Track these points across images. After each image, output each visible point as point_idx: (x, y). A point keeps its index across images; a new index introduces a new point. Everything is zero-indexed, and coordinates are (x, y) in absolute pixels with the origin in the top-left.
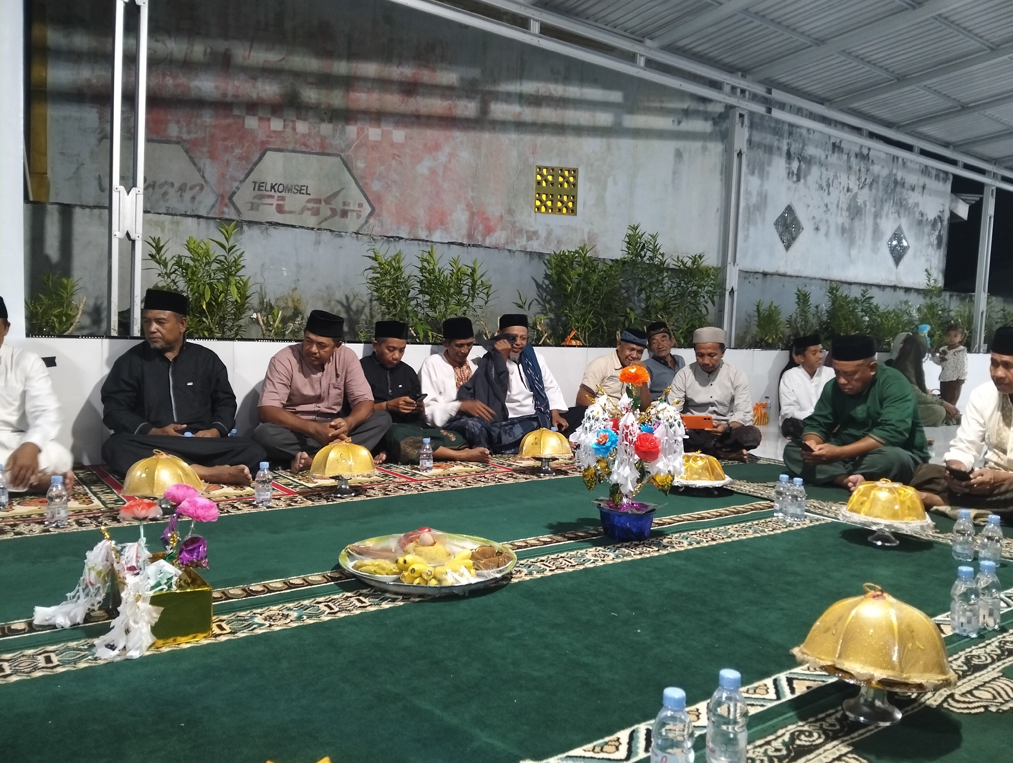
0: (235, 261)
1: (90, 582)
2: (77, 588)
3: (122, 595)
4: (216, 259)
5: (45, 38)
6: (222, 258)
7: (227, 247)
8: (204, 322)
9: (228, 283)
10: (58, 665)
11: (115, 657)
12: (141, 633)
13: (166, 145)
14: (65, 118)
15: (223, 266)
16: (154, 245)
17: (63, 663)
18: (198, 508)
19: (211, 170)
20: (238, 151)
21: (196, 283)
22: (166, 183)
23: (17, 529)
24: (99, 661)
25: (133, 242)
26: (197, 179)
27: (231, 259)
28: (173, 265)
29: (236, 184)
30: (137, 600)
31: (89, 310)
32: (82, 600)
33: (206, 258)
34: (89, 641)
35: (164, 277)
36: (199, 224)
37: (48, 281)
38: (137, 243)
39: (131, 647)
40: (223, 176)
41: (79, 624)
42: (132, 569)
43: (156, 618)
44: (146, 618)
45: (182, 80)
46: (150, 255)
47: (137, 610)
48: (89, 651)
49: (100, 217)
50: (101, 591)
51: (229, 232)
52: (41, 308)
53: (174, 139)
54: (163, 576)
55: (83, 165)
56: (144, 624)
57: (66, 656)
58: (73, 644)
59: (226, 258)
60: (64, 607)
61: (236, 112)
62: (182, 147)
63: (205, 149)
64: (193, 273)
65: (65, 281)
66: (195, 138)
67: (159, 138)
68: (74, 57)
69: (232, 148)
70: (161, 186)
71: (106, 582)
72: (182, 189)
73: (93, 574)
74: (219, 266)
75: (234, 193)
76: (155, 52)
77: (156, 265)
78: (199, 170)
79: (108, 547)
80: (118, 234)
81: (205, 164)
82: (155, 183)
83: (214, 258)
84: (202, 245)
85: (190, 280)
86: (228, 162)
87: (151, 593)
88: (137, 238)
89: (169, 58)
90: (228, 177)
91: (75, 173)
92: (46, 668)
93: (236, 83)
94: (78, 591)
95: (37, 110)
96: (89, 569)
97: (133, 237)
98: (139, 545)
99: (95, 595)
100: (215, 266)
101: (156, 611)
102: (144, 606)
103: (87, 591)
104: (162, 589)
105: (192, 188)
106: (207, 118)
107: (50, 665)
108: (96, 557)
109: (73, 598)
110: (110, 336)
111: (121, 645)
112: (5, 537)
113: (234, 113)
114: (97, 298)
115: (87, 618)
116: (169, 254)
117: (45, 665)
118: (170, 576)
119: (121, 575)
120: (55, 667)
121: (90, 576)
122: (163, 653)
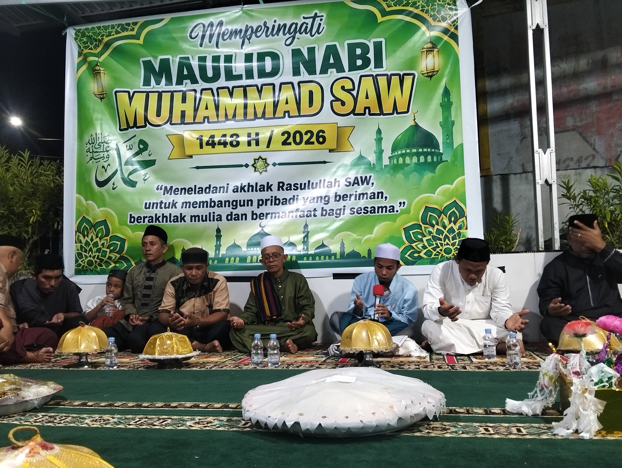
1: (545, 385)
2: (535, 389)
3: (572, 388)
4: (612, 189)
5: (485, 87)
6: (618, 188)
7: (620, 178)
10: (527, 434)
11: (569, 435)
12: (590, 420)
13: (565, 133)
14: (499, 132)
15: (619, 193)
16: (566, 187)
17: (530, 434)
19: (600, 143)
20: (619, 125)
21: (598, 209)
22: (568, 159)
23: (489, 368)
24: (557, 437)
25: (550, 186)
26: (590, 151)
28: (581, 198)
29: (620, 149)
30: (584, 392)
31: (523, 241)
33: (604, 190)
34: (548, 425)
35: (574, 208)
36: (596, 172)
37: (497, 219)
38: (553, 186)
39: (582, 429)
40: (609, 145)
41: (538, 415)
42: (577, 374)
43: (601, 409)
44: (593, 408)
45: (573, 87)
46: (562, 195)
47: (585, 400)
48: (549, 430)
49: (527, 178)
50: (553, 393)
51: (621, 167)
52: (493, 237)
53: (572, 128)
54: (605, 374)
55: (512, 158)
56: (592, 412)
57: (532, 430)
58: (537, 425)
59: (620, 188)
60: (527, 402)
61: (615, 97)
62: (577, 132)
63: (594, 129)
64: (596, 202)
65: (508, 218)
66: (586, 124)
67: (561, 130)
68: (502, 92)
69: (615, 123)
70: (564, 161)
71: (556, 387)
72: (579, 161)
73: (547, 379)
74: (615, 194)
77: (569, 201)
78: (591, 145)
79: (556, 359)
80: (540, 181)
81: (595, 140)
83: (611, 188)
84: (601, 180)
85: (594, 206)
86: (612, 134)
87: (596, 388)
88: (553, 183)
89: (563, 75)
90: (613, 145)
91: (507, 165)
92: (518, 434)
93: (613, 77)
94: (536, 392)
96: (543, 375)
97: (550, 182)
98: (581, 356)
99: (550, 397)
100: (612, 194)
101: (600, 403)
102: (591, 397)
103: (542, 393)
104: (604, 386)
105: (586, 159)
106: (594, 107)
107: (521, 434)
108: (548, 365)
109: (533, 396)
110: (538, 251)
111: (574, 426)
112: (482, 370)
113: (614, 99)
114: (528, 233)
115: (544, 412)
116: (577, 190)
117: (517, 433)
118: (610, 376)
119: (569, 378)
120: (525, 435)
121: (544, 380)
122: (609, 440)
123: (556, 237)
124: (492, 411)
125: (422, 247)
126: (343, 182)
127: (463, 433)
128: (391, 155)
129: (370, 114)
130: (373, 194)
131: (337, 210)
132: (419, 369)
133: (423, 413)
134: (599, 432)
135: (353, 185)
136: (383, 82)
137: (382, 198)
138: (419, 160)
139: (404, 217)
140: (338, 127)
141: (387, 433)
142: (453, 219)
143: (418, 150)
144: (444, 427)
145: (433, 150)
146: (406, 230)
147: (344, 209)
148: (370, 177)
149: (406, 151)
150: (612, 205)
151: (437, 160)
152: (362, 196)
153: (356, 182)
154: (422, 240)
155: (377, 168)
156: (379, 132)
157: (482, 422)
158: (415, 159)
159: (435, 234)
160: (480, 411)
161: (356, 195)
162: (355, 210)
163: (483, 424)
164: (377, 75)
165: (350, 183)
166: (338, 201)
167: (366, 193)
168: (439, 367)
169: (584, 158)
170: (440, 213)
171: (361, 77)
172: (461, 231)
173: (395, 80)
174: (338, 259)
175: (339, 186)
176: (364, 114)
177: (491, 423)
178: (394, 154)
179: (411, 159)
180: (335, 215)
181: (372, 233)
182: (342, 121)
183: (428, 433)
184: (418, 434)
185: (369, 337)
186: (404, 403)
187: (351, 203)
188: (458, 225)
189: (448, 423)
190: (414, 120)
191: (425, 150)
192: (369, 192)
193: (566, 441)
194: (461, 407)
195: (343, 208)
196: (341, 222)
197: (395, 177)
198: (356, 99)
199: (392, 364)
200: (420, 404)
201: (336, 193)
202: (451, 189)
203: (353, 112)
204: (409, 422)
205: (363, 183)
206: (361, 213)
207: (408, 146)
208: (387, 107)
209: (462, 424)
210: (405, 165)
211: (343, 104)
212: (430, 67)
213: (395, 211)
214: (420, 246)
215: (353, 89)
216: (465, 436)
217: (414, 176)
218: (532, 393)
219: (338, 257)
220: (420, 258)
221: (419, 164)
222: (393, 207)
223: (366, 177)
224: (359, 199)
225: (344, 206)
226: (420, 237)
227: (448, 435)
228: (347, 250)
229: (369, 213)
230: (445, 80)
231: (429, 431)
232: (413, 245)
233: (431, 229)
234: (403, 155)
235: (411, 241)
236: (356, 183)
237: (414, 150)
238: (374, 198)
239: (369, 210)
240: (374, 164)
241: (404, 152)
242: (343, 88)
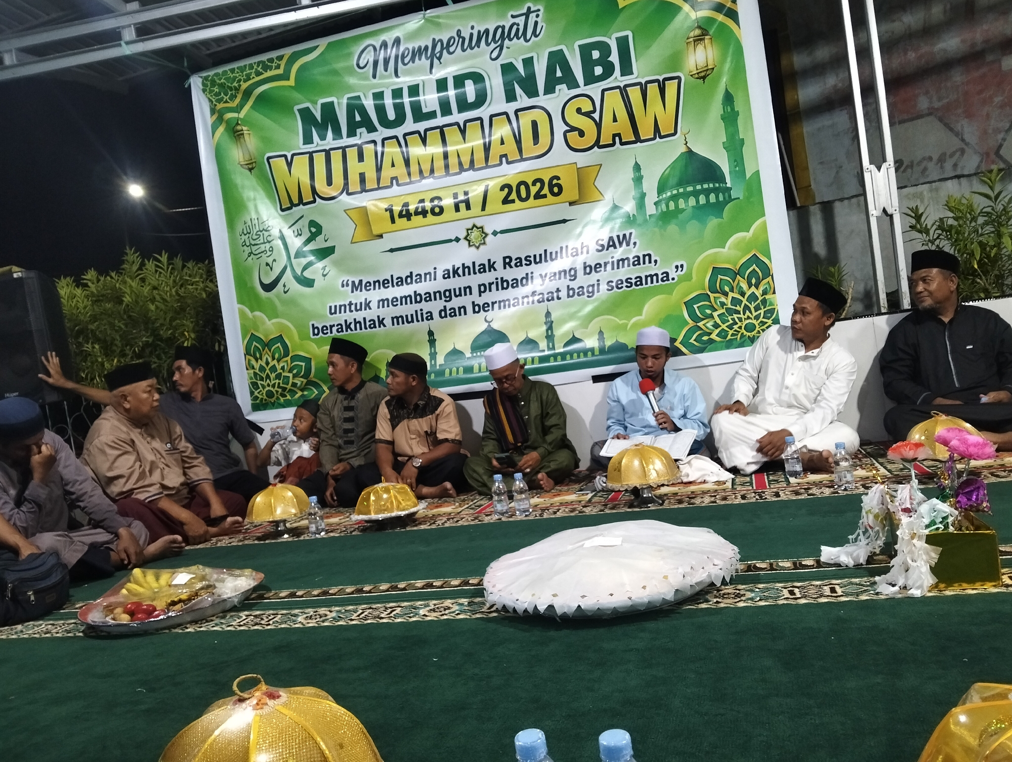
0: (1004, 209)
1: (870, 526)
2: (858, 531)
3: (898, 533)
4: (982, 212)
5: (792, 65)
6: (989, 209)
7: (993, 195)
8: (979, 283)
9: (999, 235)
10: (842, 596)
11: (895, 593)
12: (921, 573)
13: (919, 121)
14: (819, 129)
15: (991, 217)
16: (914, 215)
17: (846, 594)
18: (969, 446)
19: (970, 131)
20: (998, 99)
21: (962, 243)
22: (924, 159)
23: (810, 492)
24: (880, 596)
25: (891, 216)
26: (956, 143)
27: (1000, 207)
28: (936, 230)
29: (1000, 136)
30: (912, 538)
31: (860, 296)
32: (863, 541)
33: (970, 214)
34: (871, 579)
35: (927, 245)
36: (960, 184)
38: (894, 216)
39: (911, 585)
40: (985, 132)
41: (862, 564)
42: (907, 510)
43: (935, 558)
44: (924, 557)
45: (925, 49)
46: (910, 227)
47: (913, 548)
48: (872, 587)
49: (859, 205)
50: (881, 535)
51: (993, 179)
53: (927, 112)
54: (938, 514)
55: (841, 167)
56: (923, 563)
57: (849, 589)
58: (857, 580)
59: (993, 209)
60: (848, 548)
61: (990, 58)
62: (935, 116)
63: (960, 111)
64: (958, 233)
65: (833, 270)
66: (948, 103)
67: (910, 116)
68: (817, 70)
69: (991, 98)
70: (919, 163)
71: (884, 526)
72: (942, 160)
73: (871, 517)
74: (986, 218)
75: (1001, 146)
76: (893, 32)
77: (918, 235)
78: (957, 134)
79: (882, 490)
80: (874, 212)
81: (962, 126)
82: (912, 162)
84: (964, 201)
85: (956, 241)
86: (988, 115)
87: (927, 532)
88: (894, 212)
89: (908, 32)
90: (990, 131)
91: (835, 178)
92: (831, 596)
93: (985, 27)
94: (859, 535)
95: (794, 132)
96: (867, 513)
97: (890, 211)
98: (912, 487)
99: (876, 540)
100: (981, 220)
101: (934, 551)
102: (921, 544)
103: (867, 535)
104: (938, 529)
105: (952, 156)
106: (958, 77)
107: (835, 595)
108: (872, 500)
109: (856, 540)
110: (880, 314)
111: (901, 582)
112: (800, 497)
113: (988, 60)
114: (866, 284)
115: (870, 560)
116: (929, 220)
117: (830, 594)
118: (945, 515)
119: (897, 518)
120: (840, 596)
121: (867, 519)
122: (947, 596)
123: (903, 290)
124: (803, 563)
125: (713, 326)
126: (593, 247)
127: (760, 600)
128: (657, 199)
129: (622, 144)
130: (636, 259)
131: (589, 286)
132: (715, 502)
133: (708, 581)
134: (935, 586)
135: (607, 249)
136: (635, 94)
137: (650, 262)
138: (698, 202)
139: (684, 286)
140: (578, 169)
141: (665, 607)
142: (754, 281)
143: (694, 187)
144: (738, 592)
145: (717, 185)
146: (689, 305)
147: (598, 285)
148: (631, 234)
149: (678, 190)
150: (982, 235)
151: (724, 198)
152: (621, 262)
153: (611, 243)
154: (712, 316)
155: (640, 219)
156: (637, 167)
157: (787, 581)
158: (692, 201)
159: (730, 306)
160: (787, 564)
161: (613, 262)
162: (614, 284)
163: (789, 584)
164: (626, 86)
165: (603, 246)
166: (589, 274)
167: (627, 259)
168: (743, 497)
169: (948, 154)
170: (735, 274)
171: (603, 91)
172: (767, 297)
173: (653, 90)
174: (597, 355)
175: (588, 253)
176: (613, 144)
177: (799, 581)
178: (661, 197)
179: (686, 201)
180: (586, 294)
181: (641, 315)
182: (582, 159)
183: (717, 602)
184: (704, 606)
185: (644, 468)
186: (681, 570)
187: (604, 275)
188: (761, 288)
189: (744, 586)
190: (686, 144)
191: (705, 186)
192: (631, 257)
193: (891, 601)
194: (763, 560)
195: (596, 283)
196: (596, 304)
197: (665, 231)
198: (599, 125)
199: (679, 497)
200: (703, 568)
201: (585, 263)
202: (748, 238)
203: (597, 144)
204: (689, 592)
205: (621, 244)
206: (622, 287)
207: (681, 183)
208: (646, 130)
209: (761, 586)
210: (678, 211)
211: (582, 134)
212: (701, 63)
213: (670, 278)
214: (710, 325)
215: (594, 111)
216: (762, 603)
217: (693, 226)
218: (854, 536)
219: (597, 352)
220: (711, 341)
221: (698, 207)
222: (667, 273)
223: (624, 235)
224: (618, 268)
225: (598, 281)
226: (709, 312)
227: (741, 604)
228: (608, 343)
229: (634, 286)
230: (725, 80)
231: (718, 600)
232: (700, 324)
233: (723, 299)
234: (674, 198)
235: (696, 319)
236: (611, 246)
237: (690, 189)
238: (639, 264)
239: (633, 281)
240: (634, 215)
241: (675, 192)
242: (579, 111)
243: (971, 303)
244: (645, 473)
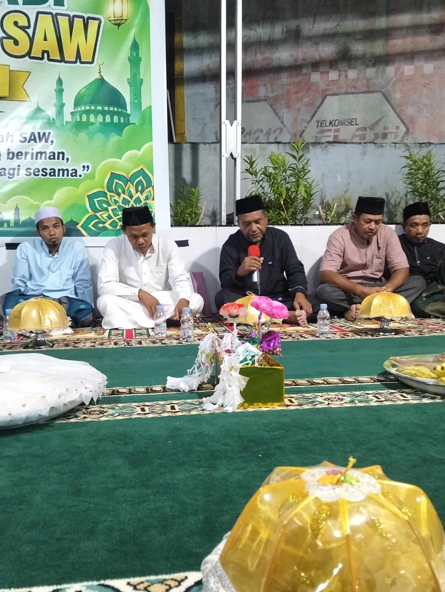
0: (303, 168)
1: (202, 362)
2: (194, 366)
3: (221, 366)
4: (289, 167)
5: (183, 42)
6: (294, 166)
7: (298, 158)
8: (282, 215)
9: (298, 186)
10: (179, 411)
11: (215, 410)
12: (234, 395)
13: (257, 103)
14: (195, 94)
15: (295, 171)
16: (249, 162)
17: (182, 410)
18: (273, 308)
19: (287, 116)
20: (306, 100)
21: (276, 186)
22: (258, 130)
23: (163, 342)
24: (205, 412)
25: (235, 159)
26: (278, 124)
27: (301, 166)
28: (262, 174)
29: (304, 124)
30: (231, 370)
32: (197, 373)
33: (283, 167)
34: (200, 400)
35: (255, 184)
36: (278, 148)
37: (183, 191)
38: (237, 159)
39: (226, 403)
40: (296, 120)
41: (194, 390)
42: (228, 351)
43: (244, 385)
44: (237, 384)
45: (267, 55)
46: (246, 170)
47: (231, 377)
48: (199, 406)
49: (215, 149)
50: (209, 369)
51: (299, 146)
52: (180, 209)
53: (263, 98)
54: (249, 354)
55: (206, 125)
56: (236, 388)
57: (184, 407)
58: (190, 401)
59: (296, 167)
60: (186, 378)
61: (304, 71)
62: (268, 102)
63: (283, 102)
64: (274, 178)
65: (194, 190)
66: (277, 95)
67: (253, 99)
68: (199, 51)
69: (302, 98)
70: (255, 132)
71: (212, 363)
72: (268, 133)
73: (204, 356)
74: (292, 172)
75: (304, 131)
76: (250, 38)
77: (250, 176)
78: (279, 118)
79: (213, 337)
80: (225, 155)
81: (283, 113)
82: (251, 131)
83: (288, 166)
84: (280, 158)
85: (272, 184)
86: (299, 109)
87: (241, 366)
88: (237, 157)
89: (259, 40)
90: (299, 120)
91: (201, 131)
92: (171, 412)
93: (304, 50)
94: (194, 369)
95: (178, 91)
96: (201, 353)
97: (235, 156)
98: (233, 335)
99: (206, 373)
100: (289, 172)
101: (244, 380)
102: (236, 374)
103: (200, 369)
104: (248, 364)
105: (274, 132)
106: (285, 78)
107: (174, 411)
108: (205, 344)
109: (192, 372)
110: (221, 225)
111: (220, 402)
112: (156, 345)
113: (303, 73)
114: (214, 206)
115: (200, 387)
116: (259, 166)
117: (171, 411)
118: (253, 354)
119: (221, 356)
120: (177, 412)
121: (201, 358)
122: (249, 412)
124: (153, 389)
125: (107, 217)
126: (18, 138)
127: (119, 415)
128: (73, 110)
129: (49, 60)
130: (52, 154)
131: (10, 169)
132: (94, 346)
133: (79, 400)
134: (242, 405)
135: (29, 142)
136: (63, 23)
137: (63, 159)
138: (104, 119)
139: (88, 182)
140: (10, 71)
141: (41, 422)
142: (140, 188)
143: (103, 107)
144: (102, 409)
145: (120, 110)
146: (91, 198)
147: (19, 169)
148: (49, 133)
149: (90, 107)
150: (288, 183)
151: (124, 121)
152: (39, 155)
153: (33, 138)
154: (107, 210)
155: (58, 123)
156: (60, 82)
157: (141, 402)
158: (100, 118)
159: (121, 204)
160: (142, 389)
161: (32, 154)
162: (32, 171)
163: (141, 404)
164: (57, 14)
165: (25, 138)
166: (12, 159)
167: (45, 152)
168: (116, 344)
169: (273, 130)
170: (127, 181)
171: (38, 13)
172: (148, 202)
173: (78, 24)
174: (12, 227)
175: (12, 141)
176: (42, 58)
177: (149, 401)
178: (76, 110)
179: (96, 117)
180: (8, 175)
181: (52, 199)
182: (15, 64)
183: (85, 418)
184: (73, 420)
185: (40, 317)
186: (58, 392)
187: (25, 162)
188: (145, 194)
189: (107, 406)
190: (100, 72)
191: (111, 109)
192: (48, 152)
193: (213, 416)
194: (124, 387)
195: (17, 168)
196: (14, 185)
197: (77, 136)
198: (31, 40)
199: (67, 342)
200: (76, 390)
201: (9, 150)
202: (139, 155)
203: (28, 54)
204: (63, 410)
205: (40, 140)
206: (38, 175)
207: (92, 102)
208: (70, 54)
209: (121, 405)
210: (89, 123)
211: (16, 43)
212: (118, 13)
213: (78, 175)
214: (105, 216)
215: (29, 27)
216: (120, 418)
217: (99, 137)
218: (191, 370)
219: (12, 224)
220: (105, 228)
221: (104, 124)
222: (76, 171)
223: (44, 134)
224: (36, 159)
225: (19, 166)
226: (105, 206)
227: (104, 419)
228: (23, 218)
229: (48, 176)
230: (134, 31)
231: (85, 416)
232: (98, 214)
233: (116, 198)
234: (87, 112)
235: (95, 210)
236: (32, 140)
237: (99, 108)
238: (54, 159)
239: (48, 172)
240: (53, 119)
241: (88, 108)
242: (16, 23)
243: (277, 227)
244: (40, 321)
